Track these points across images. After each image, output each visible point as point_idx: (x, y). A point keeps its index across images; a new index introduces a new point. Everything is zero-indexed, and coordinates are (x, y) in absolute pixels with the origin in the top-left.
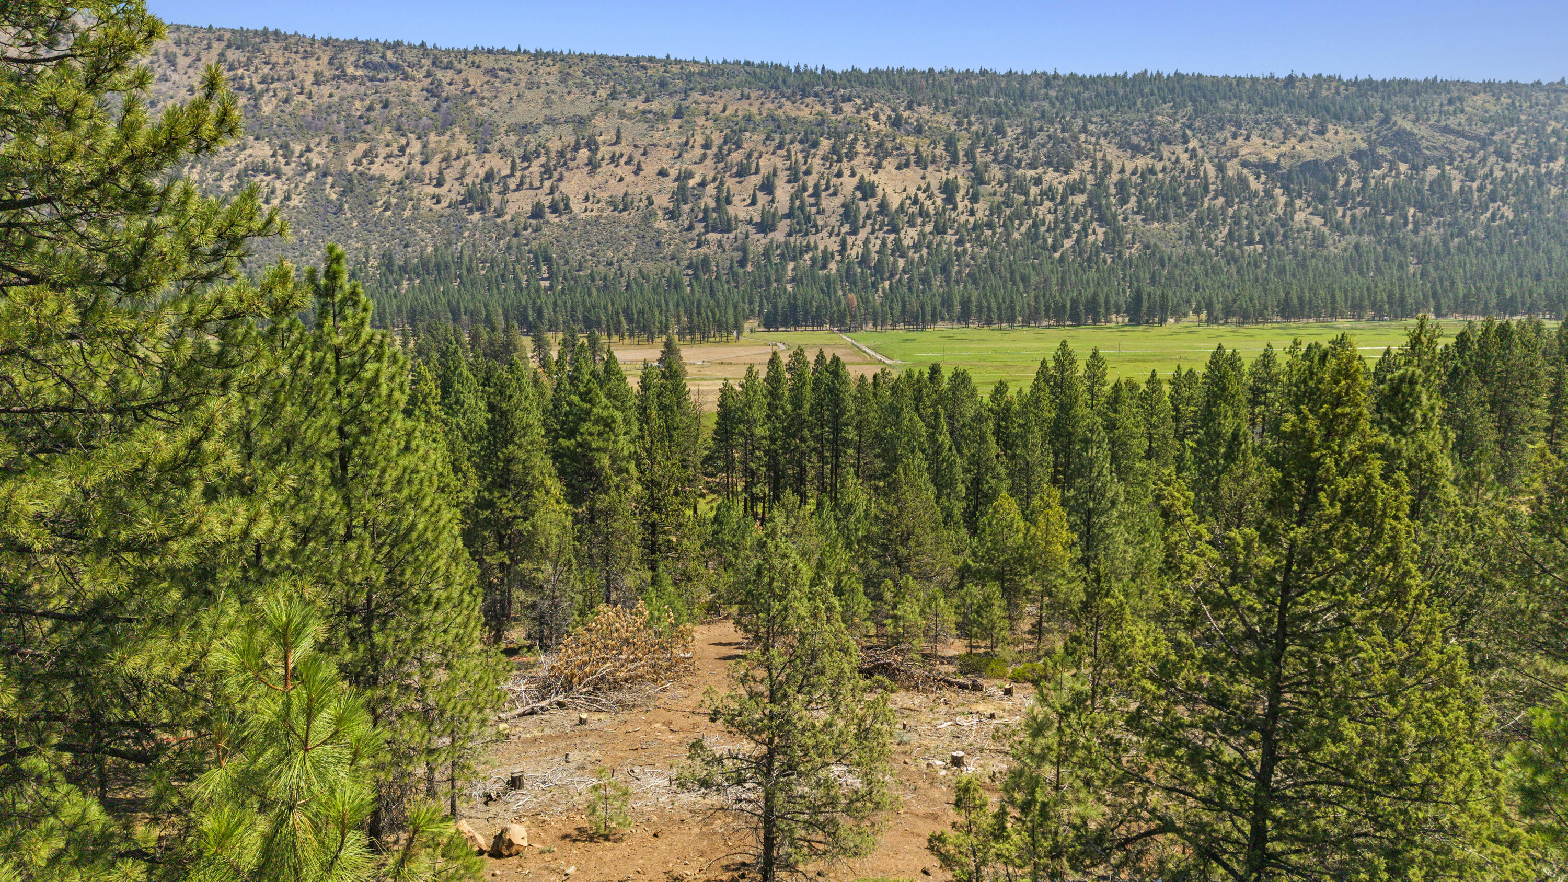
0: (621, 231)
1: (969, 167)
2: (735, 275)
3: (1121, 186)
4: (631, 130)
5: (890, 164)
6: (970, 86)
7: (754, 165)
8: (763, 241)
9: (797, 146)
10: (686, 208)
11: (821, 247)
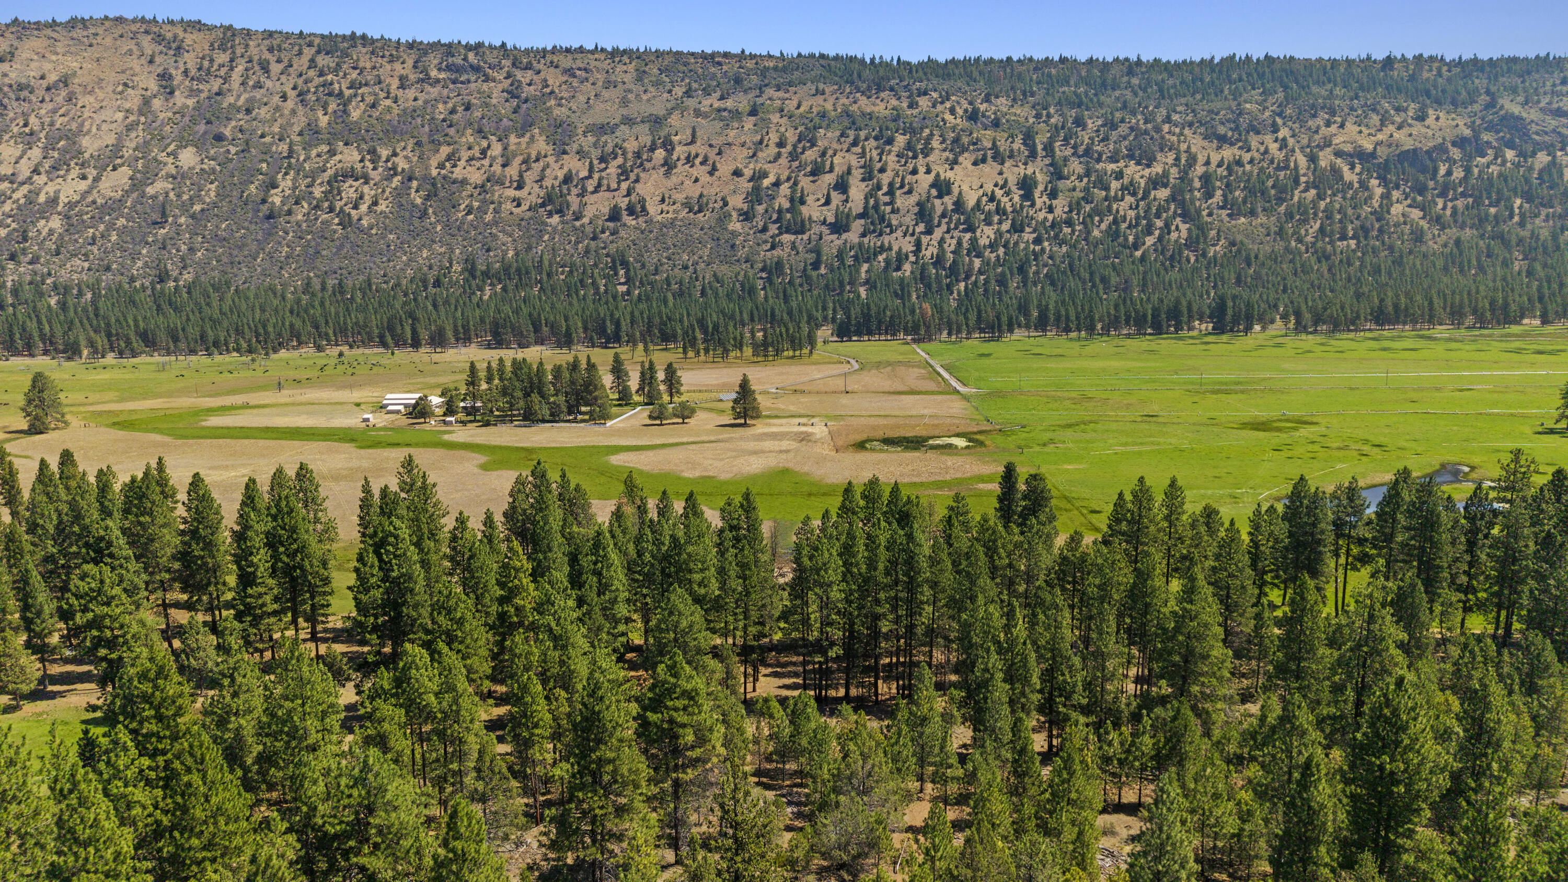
0: (696, 232)
1: (1047, 161)
2: (808, 278)
3: (1206, 179)
4: (706, 128)
5: (966, 160)
6: (1049, 75)
7: (828, 163)
8: (837, 242)
9: (872, 143)
10: (760, 209)
11: (895, 248)
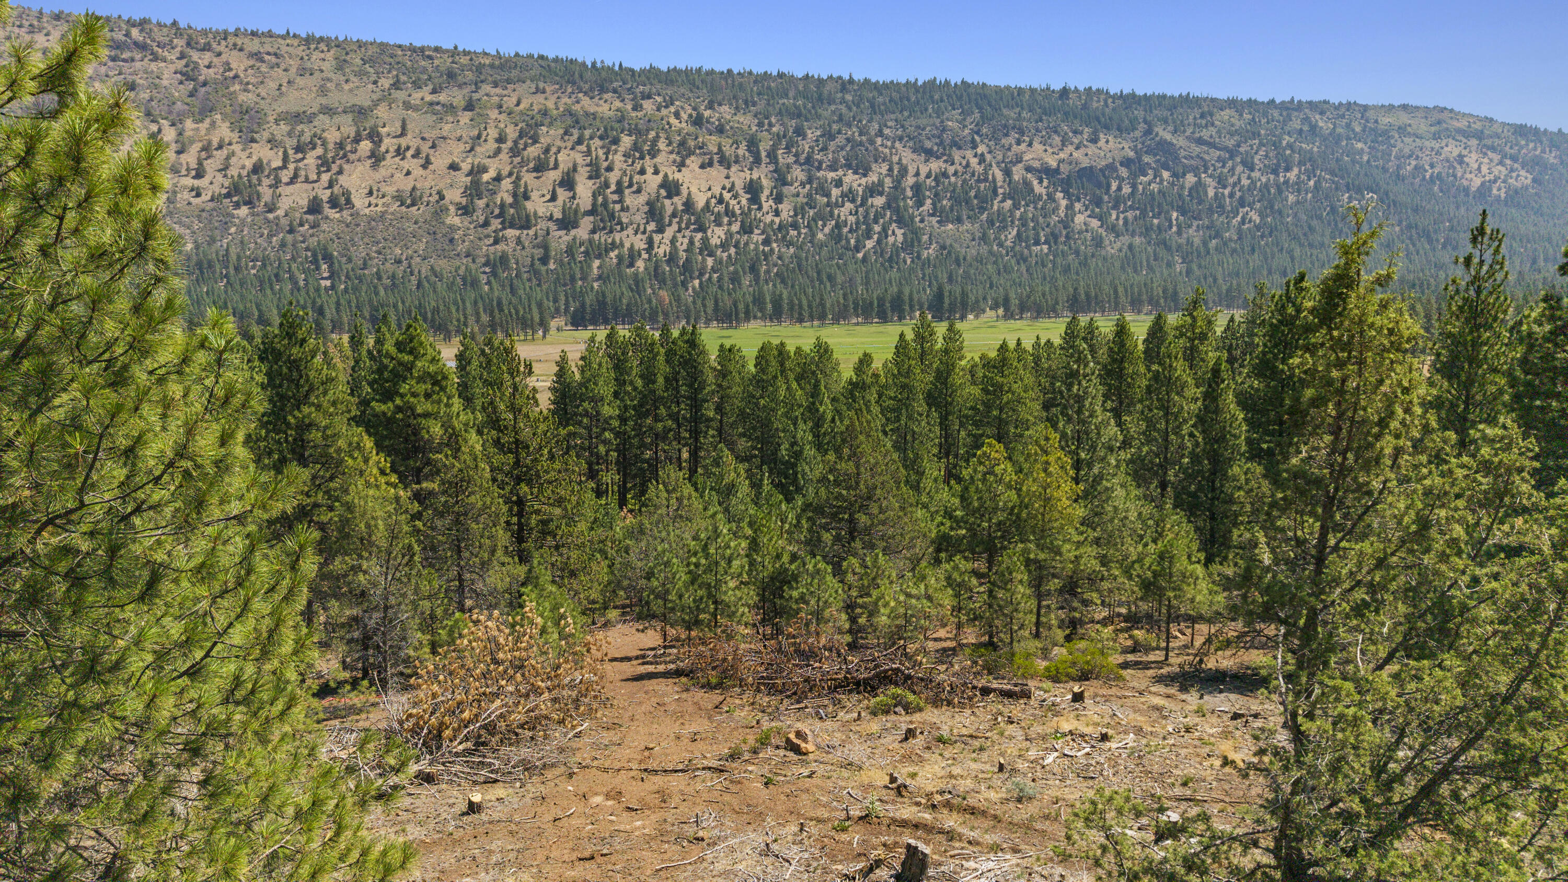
0: (410, 227)
1: (771, 167)
2: (536, 273)
3: (917, 188)
4: (418, 122)
5: (693, 162)
6: (769, 88)
7: (552, 160)
8: (566, 238)
9: (597, 142)
10: (481, 203)
11: (627, 245)
